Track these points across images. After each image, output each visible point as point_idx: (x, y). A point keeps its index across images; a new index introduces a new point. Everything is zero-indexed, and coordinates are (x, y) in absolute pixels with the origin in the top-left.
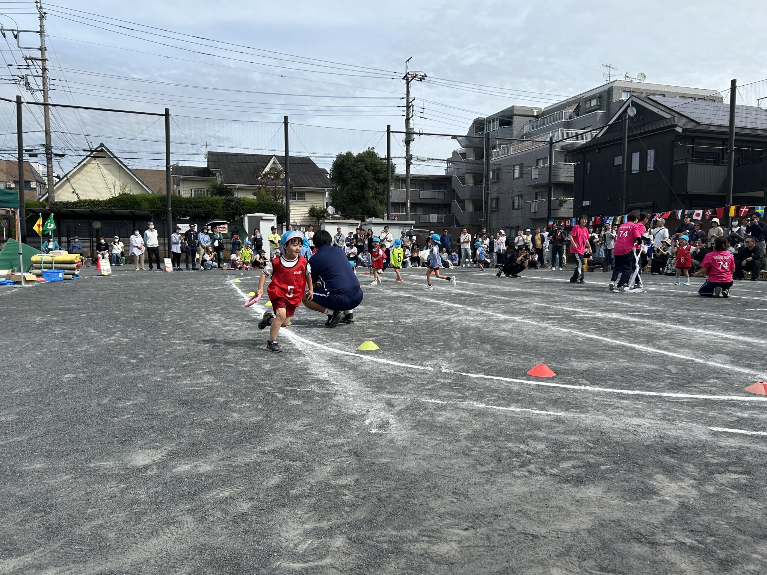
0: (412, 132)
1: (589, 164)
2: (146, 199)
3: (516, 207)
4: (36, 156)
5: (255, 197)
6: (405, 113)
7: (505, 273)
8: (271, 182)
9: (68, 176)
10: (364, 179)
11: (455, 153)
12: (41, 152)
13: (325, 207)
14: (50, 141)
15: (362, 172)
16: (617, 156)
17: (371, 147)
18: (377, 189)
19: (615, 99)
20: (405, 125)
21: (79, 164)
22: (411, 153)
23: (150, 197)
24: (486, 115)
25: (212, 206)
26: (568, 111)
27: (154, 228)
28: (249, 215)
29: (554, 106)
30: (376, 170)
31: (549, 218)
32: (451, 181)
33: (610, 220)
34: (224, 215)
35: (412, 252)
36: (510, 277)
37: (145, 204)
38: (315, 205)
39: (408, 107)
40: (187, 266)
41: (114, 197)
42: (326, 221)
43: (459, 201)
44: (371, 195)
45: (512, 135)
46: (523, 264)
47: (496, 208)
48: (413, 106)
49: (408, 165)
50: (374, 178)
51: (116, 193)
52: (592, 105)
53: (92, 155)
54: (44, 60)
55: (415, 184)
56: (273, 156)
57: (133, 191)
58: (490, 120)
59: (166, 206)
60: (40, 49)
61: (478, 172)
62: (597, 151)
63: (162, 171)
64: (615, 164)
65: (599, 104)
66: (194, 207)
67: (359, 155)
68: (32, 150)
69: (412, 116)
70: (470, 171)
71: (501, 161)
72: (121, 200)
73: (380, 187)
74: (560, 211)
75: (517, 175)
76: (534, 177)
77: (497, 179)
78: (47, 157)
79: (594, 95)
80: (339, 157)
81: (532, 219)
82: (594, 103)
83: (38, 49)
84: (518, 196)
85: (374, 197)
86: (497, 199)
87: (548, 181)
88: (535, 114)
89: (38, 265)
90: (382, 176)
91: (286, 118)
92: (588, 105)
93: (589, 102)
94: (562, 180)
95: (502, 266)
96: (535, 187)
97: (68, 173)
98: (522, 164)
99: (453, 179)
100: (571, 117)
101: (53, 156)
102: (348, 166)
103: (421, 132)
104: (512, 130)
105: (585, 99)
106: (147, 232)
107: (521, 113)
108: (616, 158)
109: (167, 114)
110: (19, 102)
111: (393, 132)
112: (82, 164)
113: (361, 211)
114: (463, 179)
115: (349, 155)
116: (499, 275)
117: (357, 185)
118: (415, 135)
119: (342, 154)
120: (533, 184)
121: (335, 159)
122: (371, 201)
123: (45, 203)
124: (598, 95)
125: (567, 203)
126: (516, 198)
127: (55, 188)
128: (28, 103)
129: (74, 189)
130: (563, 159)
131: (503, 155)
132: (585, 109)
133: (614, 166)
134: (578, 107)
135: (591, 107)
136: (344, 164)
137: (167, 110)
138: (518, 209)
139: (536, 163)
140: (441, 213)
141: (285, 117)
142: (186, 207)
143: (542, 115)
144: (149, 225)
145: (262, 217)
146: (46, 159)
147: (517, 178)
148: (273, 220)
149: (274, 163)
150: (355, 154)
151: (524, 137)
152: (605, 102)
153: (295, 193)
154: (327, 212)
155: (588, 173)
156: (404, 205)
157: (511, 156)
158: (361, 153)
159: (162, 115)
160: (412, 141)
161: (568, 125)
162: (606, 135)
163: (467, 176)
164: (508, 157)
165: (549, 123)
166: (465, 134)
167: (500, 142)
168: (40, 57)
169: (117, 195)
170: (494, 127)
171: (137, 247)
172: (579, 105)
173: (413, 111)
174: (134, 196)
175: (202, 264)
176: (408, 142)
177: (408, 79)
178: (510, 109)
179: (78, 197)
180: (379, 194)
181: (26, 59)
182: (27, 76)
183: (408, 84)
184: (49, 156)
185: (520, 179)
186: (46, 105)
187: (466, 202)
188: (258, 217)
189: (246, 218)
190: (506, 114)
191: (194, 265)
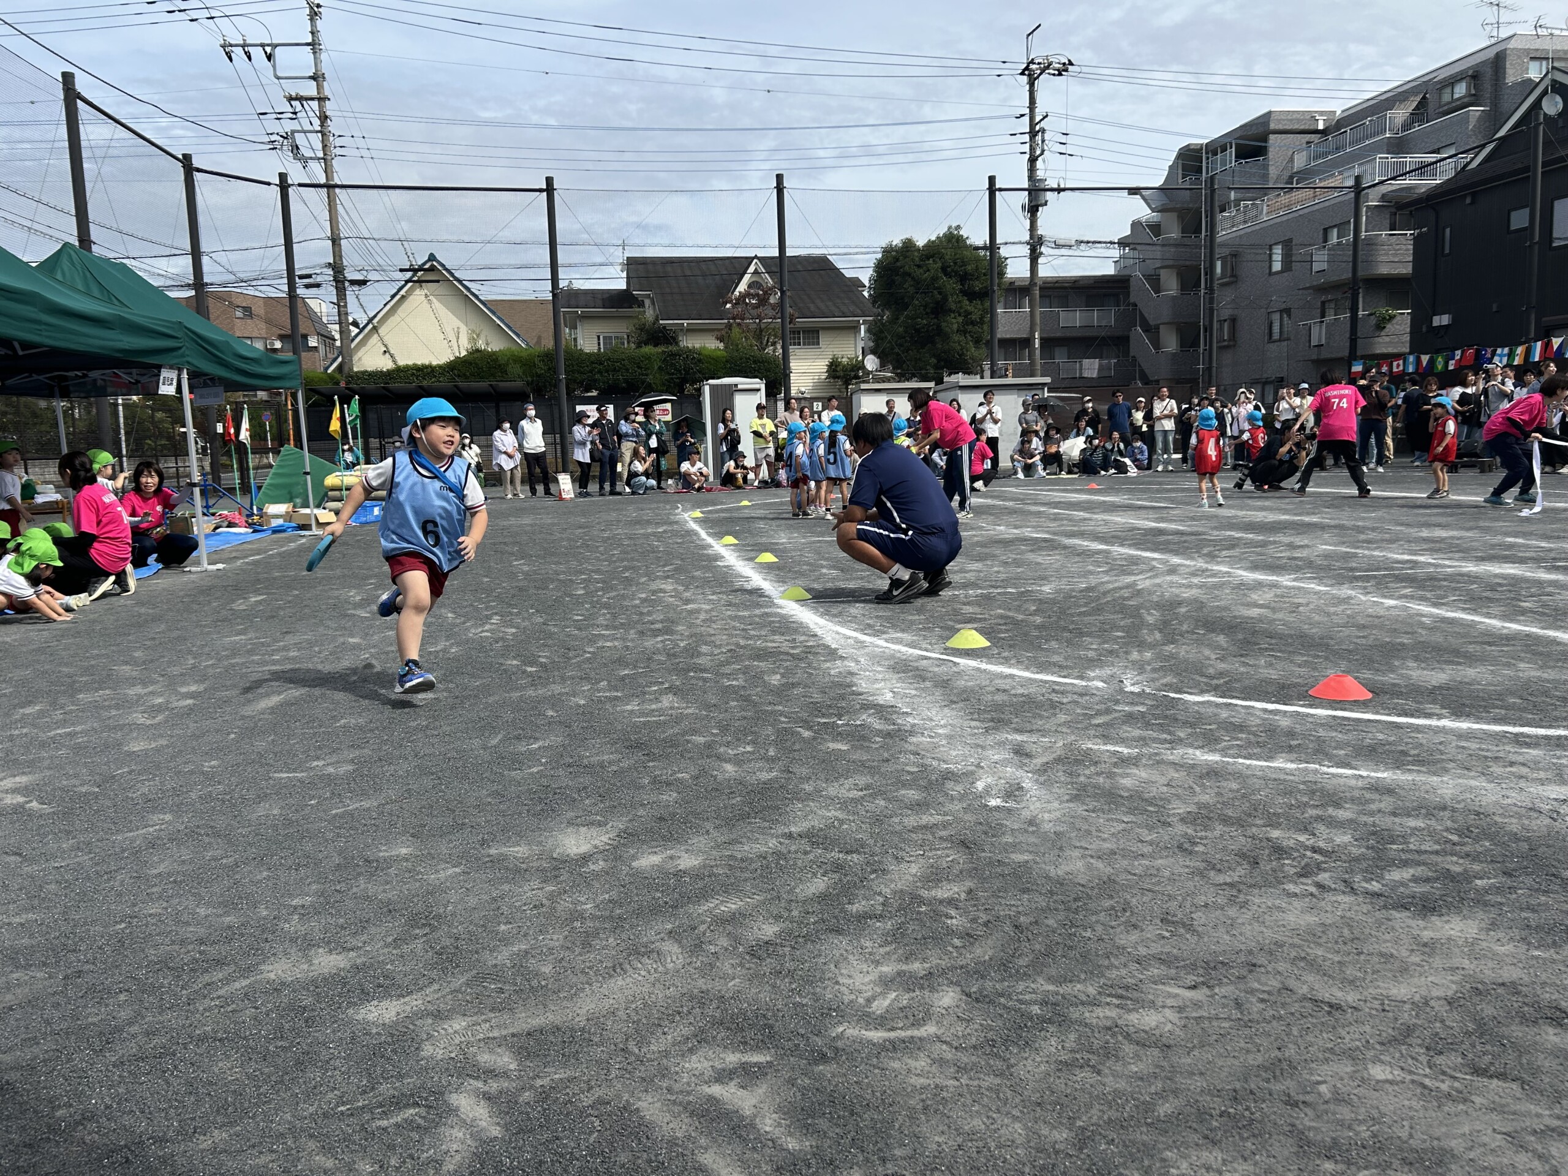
0: (1042, 186)
1: (1448, 231)
2: (517, 359)
3: (1276, 336)
4: (318, 286)
5: (721, 346)
6: (1027, 148)
7: (1253, 482)
8: (752, 311)
9: (375, 321)
10: (940, 293)
11: (1136, 225)
12: (327, 278)
13: (860, 358)
14: (341, 257)
15: (935, 279)
16: (1515, 209)
17: (954, 225)
18: (968, 313)
19: (1512, 76)
20: (1026, 174)
21: (393, 297)
22: (1039, 232)
23: (524, 354)
24: (1206, 138)
25: (639, 367)
26: (1400, 114)
27: (536, 416)
28: (711, 382)
29: (1365, 106)
30: (966, 273)
31: (1353, 357)
32: (1127, 288)
33: (1501, 356)
34: (664, 384)
35: (1045, 444)
36: (1264, 491)
37: (516, 370)
38: (839, 353)
39: (1033, 134)
40: (602, 488)
41: (457, 358)
42: (863, 386)
43: (1147, 328)
44: (955, 326)
45: (1265, 177)
46: (1295, 461)
47: (1230, 340)
48: (1043, 131)
49: (1034, 257)
50: (961, 291)
51: (461, 348)
52: (1456, 96)
53: (415, 278)
54: (322, 100)
55: (1049, 296)
56: (753, 258)
57: (491, 343)
58: (1216, 148)
59: (554, 370)
60: (314, 78)
61: (1188, 263)
62: (1468, 200)
63: (543, 302)
64: (1513, 227)
65: (1473, 92)
66: (607, 371)
67: (930, 245)
68: (309, 276)
69: (1042, 153)
70: (1171, 263)
71: (1241, 236)
72: (471, 364)
73: (974, 309)
74: (1380, 340)
75: (1277, 266)
76: (1316, 267)
77: (1232, 276)
78: (337, 288)
79: (1462, 72)
80: (888, 251)
81: (1313, 361)
82: (1461, 90)
83: (310, 78)
84: (1281, 311)
85: (963, 331)
86: (1233, 320)
87: (1350, 275)
88: (1321, 126)
89: (337, 493)
90: (978, 286)
91: (779, 178)
92: (1446, 97)
93: (1449, 90)
94: (1384, 270)
95: (1246, 467)
96: (1320, 289)
97: (375, 316)
98: (1290, 240)
99: (1133, 282)
100: (1406, 126)
101: (347, 284)
102: (907, 268)
103: (1062, 186)
104: (1266, 167)
105: (1440, 82)
106: (523, 423)
107: (1287, 127)
108: (1514, 215)
109: (550, 189)
110: (284, 185)
111: (1001, 190)
112: (398, 297)
113: (933, 361)
114: (1154, 281)
115: (908, 244)
116: (1239, 486)
117: (925, 306)
118: (1048, 193)
119: (894, 243)
120: (1315, 283)
121: (879, 256)
122: (956, 339)
123: (337, 376)
124: (1470, 73)
125: (1394, 321)
126: (1276, 317)
127: (353, 346)
128: (300, 185)
129: (386, 346)
130: (1387, 223)
131: (1245, 222)
132: (1440, 107)
133: (1509, 232)
134: (1423, 103)
135: (1453, 101)
136: (898, 264)
137: (549, 181)
138: (1280, 340)
139: (1321, 236)
140: (1107, 358)
141: (778, 176)
142: (591, 371)
143: (1338, 126)
144: (526, 409)
145: (736, 385)
146: (335, 292)
147: (1277, 273)
148: (758, 390)
149: (756, 272)
150: (921, 242)
151: (1295, 180)
152: (1487, 86)
153: (799, 333)
154: (863, 367)
155: (1447, 251)
156: (1027, 342)
157: (1264, 225)
158: (933, 238)
159: (540, 190)
160: (1042, 205)
161: (1398, 146)
162: (1488, 165)
163: (1163, 272)
164: (1257, 227)
165: (1352, 144)
166: (1159, 182)
167: (1240, 195)
168: (314, 93)
169: (464, 353)
170: (1224, 163)
171: (505, 453)
172: (1424, 98)
173: (1043, 141)
174: (494, 353)
175: (628, 484)
176: (1033, 210)
177: (1031, 74)
178: (1261, 120)
179: (394, 361)
180: (973, 323)
181: (290, 99)
182: (293, 132)
183: (1032, 84)
184: (340, 285)
185: (1285, 274)
186: (330, 187)
187: (1163, 330)
188: (730, 385)
189: (707, 389)
190: (1254, 131)
191: (613, 485)
